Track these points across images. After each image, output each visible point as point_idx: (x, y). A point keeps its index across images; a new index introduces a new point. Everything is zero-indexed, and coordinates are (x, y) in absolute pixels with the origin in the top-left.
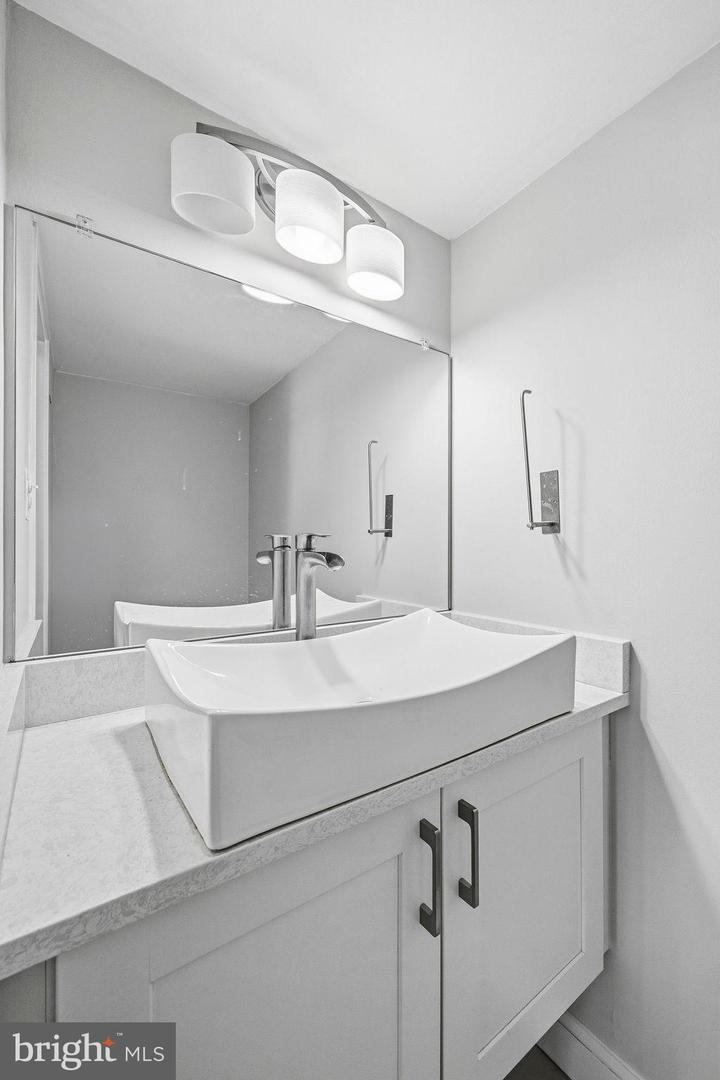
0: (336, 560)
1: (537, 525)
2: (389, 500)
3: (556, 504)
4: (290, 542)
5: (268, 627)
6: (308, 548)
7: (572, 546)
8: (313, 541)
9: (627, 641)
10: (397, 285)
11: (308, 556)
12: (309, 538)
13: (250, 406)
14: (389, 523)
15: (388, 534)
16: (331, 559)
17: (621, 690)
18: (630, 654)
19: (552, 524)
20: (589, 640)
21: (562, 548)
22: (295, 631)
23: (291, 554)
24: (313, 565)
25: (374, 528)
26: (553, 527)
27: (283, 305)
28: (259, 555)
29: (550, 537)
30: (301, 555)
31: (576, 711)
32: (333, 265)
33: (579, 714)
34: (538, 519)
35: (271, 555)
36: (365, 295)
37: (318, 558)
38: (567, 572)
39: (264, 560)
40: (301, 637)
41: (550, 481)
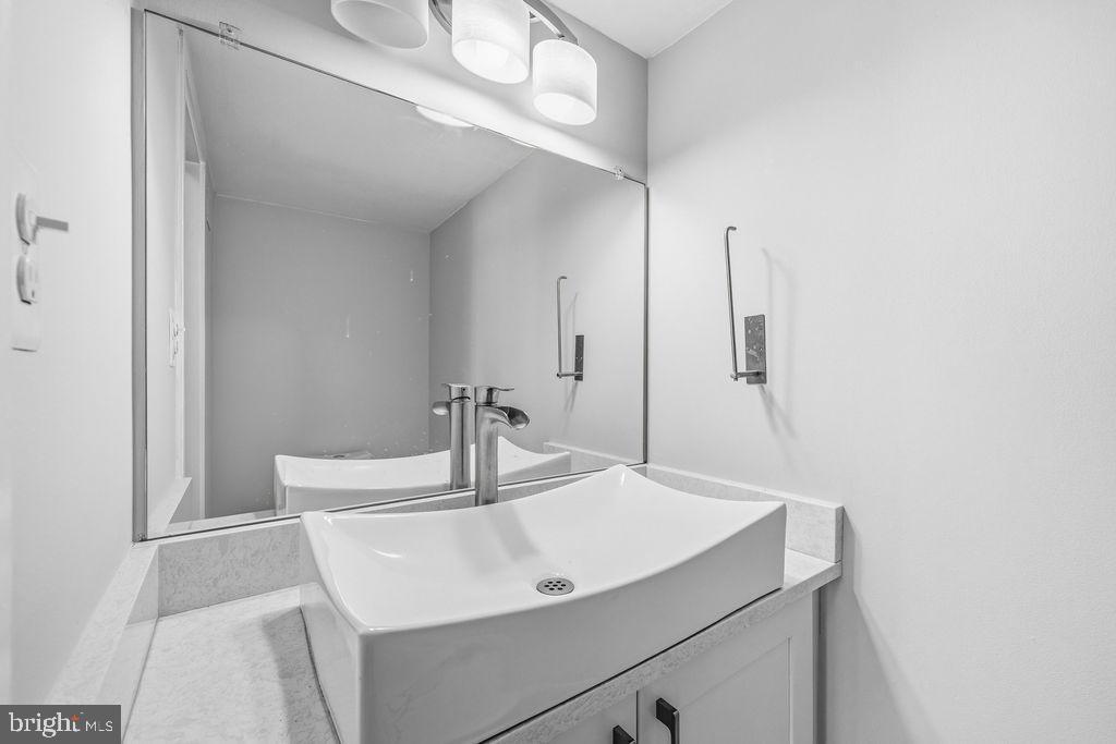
0: (520, 418)
1: (742, 375)
2: (580, 340)
3: (762, 354)
4: (470, 393)
5: (445, 486)
6: (489, 403)
7: (779, 397)
8: (495, 394)
9: (840, 505)
10: (589, 108)
11: (488, 410)
12: (490, 391)
13: (433, 232)
14: (579, 365)
15: (579, 378)
16: (514, 415)
17: (833, 559)
18: (842, 518)
19: (758, 374)
20: (798, 502)
21: (769, 401)
22: (474, 493)
23: (470, 405)
24: (493, 421)
25: (563, 372)
26: (758, 377)
27: (461, 128)
28: (436, 405)
29: (755, 387)
30: (480, 409)
31: (785, 587)
32: (517, 84)
33: (789, 590)
34: (742, 368)
35: (448, 405)
36: (554, 119)
37: (500, 414)
38: (774, 428)
39: (441, 411)
40: (480, 502)
41: (756, 327)
